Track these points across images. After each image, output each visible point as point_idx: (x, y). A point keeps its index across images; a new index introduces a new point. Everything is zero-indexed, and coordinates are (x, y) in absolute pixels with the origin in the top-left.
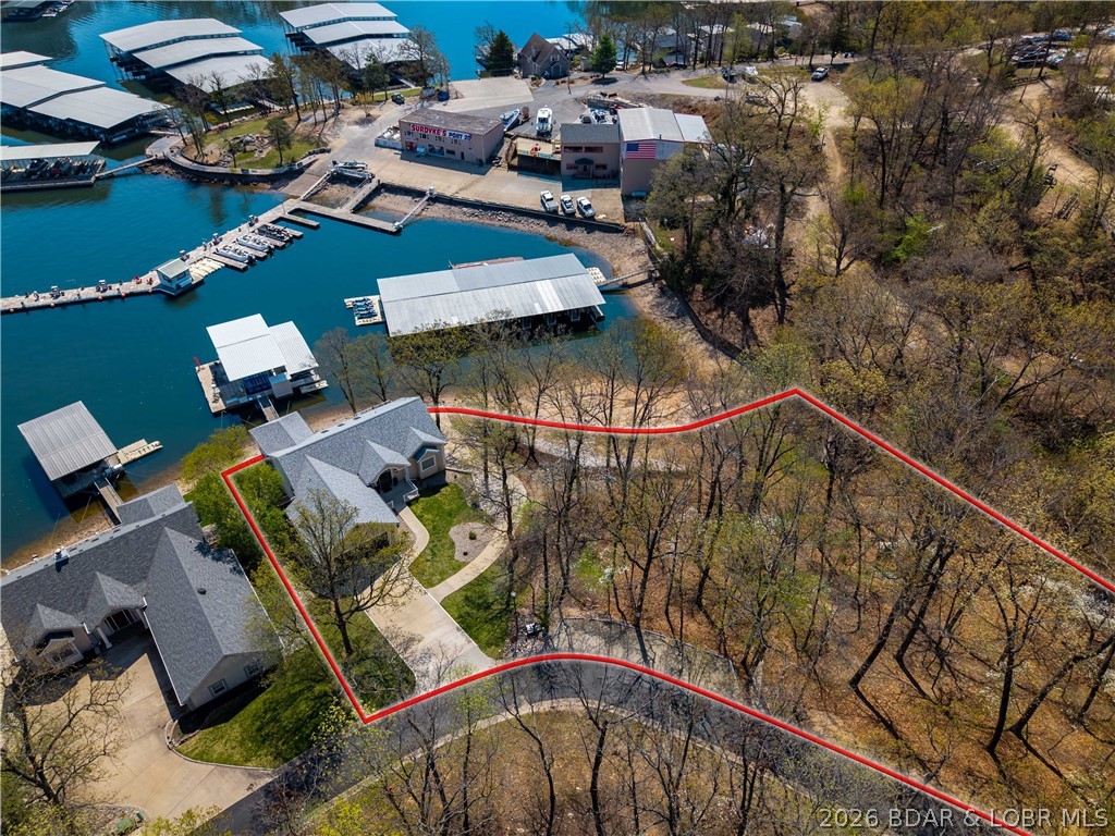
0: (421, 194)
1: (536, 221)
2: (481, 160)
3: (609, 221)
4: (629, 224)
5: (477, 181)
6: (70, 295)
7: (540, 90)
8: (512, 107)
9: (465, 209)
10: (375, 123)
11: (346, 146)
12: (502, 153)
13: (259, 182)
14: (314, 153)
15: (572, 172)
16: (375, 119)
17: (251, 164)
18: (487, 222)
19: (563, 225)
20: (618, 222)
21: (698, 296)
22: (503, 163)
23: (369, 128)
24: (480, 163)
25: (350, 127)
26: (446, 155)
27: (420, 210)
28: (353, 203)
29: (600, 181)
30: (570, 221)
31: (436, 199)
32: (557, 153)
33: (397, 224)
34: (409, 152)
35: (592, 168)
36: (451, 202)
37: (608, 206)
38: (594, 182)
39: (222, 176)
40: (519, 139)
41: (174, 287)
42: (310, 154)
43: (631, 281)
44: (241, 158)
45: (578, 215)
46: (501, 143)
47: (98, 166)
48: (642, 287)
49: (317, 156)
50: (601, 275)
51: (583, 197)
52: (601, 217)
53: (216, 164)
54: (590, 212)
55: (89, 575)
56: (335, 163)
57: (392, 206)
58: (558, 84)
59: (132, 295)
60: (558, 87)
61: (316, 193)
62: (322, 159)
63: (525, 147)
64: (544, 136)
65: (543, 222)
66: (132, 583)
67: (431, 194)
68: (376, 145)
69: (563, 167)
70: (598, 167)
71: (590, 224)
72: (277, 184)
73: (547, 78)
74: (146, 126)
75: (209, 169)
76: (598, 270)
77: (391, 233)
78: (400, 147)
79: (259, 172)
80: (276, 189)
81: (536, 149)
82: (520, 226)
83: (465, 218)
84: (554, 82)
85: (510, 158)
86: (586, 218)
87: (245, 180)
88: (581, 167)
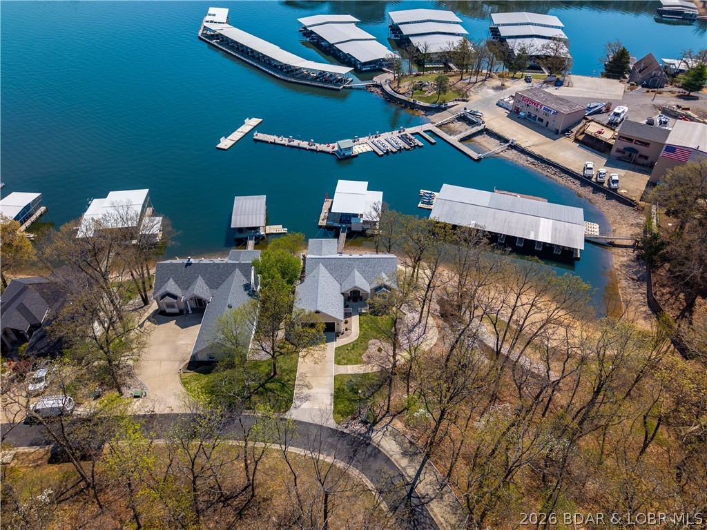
0: (506, 141)
1: (573, 180)
2: (558, 130)
3: (627, 196)
4: (642, 202)
5: (547, 143)
6: (296, 143)
7: (632, 93)
8: (602, 100)
9: (529, 158)
10: (504, 91)
11: (479, 101)
12: (575, 130)
13: (419, 109)
14: (459, 100)
15: (620, 155)
16: (506, 88)
17: (420, 99)
18: (539, 170)
19: (591, 189)
20: (634, 199)
21: (662, 272)
22: (572, 136)
23: (498, 93)
24: (557, 132)
25: (488, 90)
26: (537, 121)
27: (500, 150)
28: (462, 136)
29: (637, 167)
30: (598, 187)
31: (514, 147)
32: (614, 139)
33: (480, 155)
34: (515, 114)
35: (634, 156)
36: (523, 151)
37: (632, 186)
38: (632, 166)
39: (402, 101)
40: (592, 123)
41: (342, 154)
42: (456, 100)
43: (617, 242)
44: (417, 94)
45: (606, 185)
46: (579, 123)
47: (347, 81)
48: (624, 250)
49: (458, 102)
50: (598, 230)
51: (616, 174)
52: (623, 191)
53: (403, 94)
54: (615, 185)
55: (196, 275)
56: (465, 109)
57: (485, 144)
58: (648, 92)
59: (322, 152)
60: (648, 94)
61: (446, 124)
62: (462, 104)
63: (592, 129)
64: (611, 125)
65: (578, 182)
66: (211, 287)
67: (512, 143)
68: (497, 104)
69: (614, 150)
70: (641, 156)
71: (612, 194)
72: (428, 113)
73: (643, 86)
74: (383, 65)
75: (398, 96)
76: (598, 226)
77: (474, 159)
78: (511, 109)
79: (422, 104)
80: (426, 115)
81: (600, 133)
82: (560, 180)
83: (526, 164)
84: (646, 89)
85: (579, 134)
86: (610, 188)
87: (413, 106)
88: (627, 153)
